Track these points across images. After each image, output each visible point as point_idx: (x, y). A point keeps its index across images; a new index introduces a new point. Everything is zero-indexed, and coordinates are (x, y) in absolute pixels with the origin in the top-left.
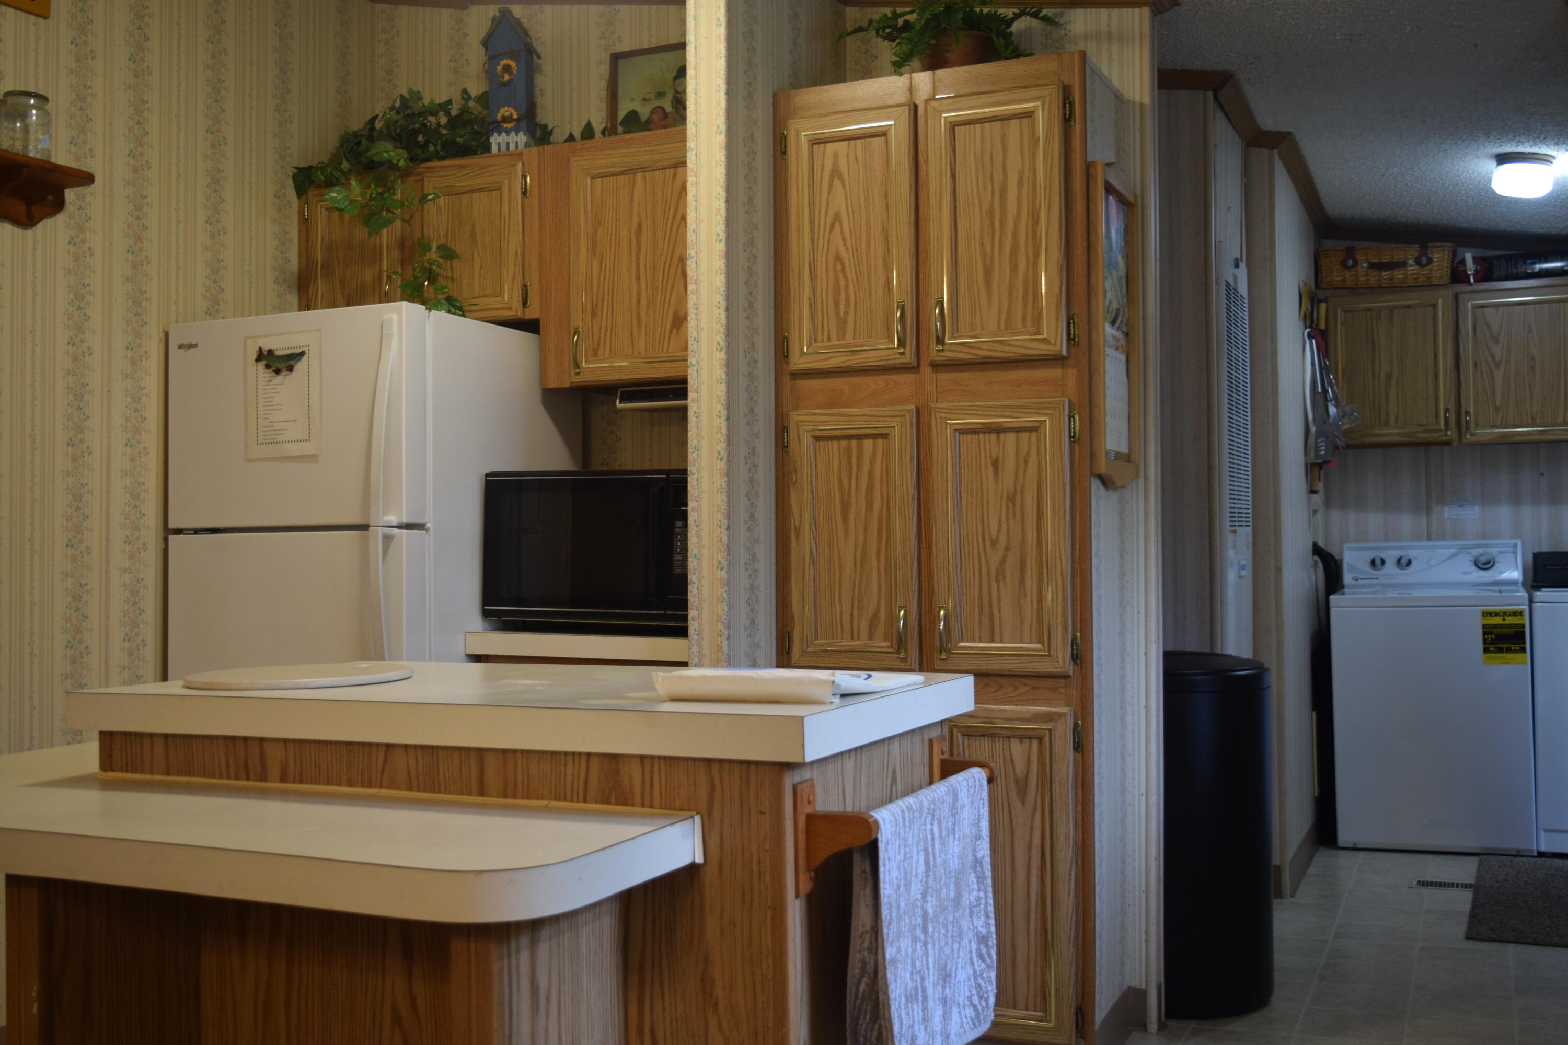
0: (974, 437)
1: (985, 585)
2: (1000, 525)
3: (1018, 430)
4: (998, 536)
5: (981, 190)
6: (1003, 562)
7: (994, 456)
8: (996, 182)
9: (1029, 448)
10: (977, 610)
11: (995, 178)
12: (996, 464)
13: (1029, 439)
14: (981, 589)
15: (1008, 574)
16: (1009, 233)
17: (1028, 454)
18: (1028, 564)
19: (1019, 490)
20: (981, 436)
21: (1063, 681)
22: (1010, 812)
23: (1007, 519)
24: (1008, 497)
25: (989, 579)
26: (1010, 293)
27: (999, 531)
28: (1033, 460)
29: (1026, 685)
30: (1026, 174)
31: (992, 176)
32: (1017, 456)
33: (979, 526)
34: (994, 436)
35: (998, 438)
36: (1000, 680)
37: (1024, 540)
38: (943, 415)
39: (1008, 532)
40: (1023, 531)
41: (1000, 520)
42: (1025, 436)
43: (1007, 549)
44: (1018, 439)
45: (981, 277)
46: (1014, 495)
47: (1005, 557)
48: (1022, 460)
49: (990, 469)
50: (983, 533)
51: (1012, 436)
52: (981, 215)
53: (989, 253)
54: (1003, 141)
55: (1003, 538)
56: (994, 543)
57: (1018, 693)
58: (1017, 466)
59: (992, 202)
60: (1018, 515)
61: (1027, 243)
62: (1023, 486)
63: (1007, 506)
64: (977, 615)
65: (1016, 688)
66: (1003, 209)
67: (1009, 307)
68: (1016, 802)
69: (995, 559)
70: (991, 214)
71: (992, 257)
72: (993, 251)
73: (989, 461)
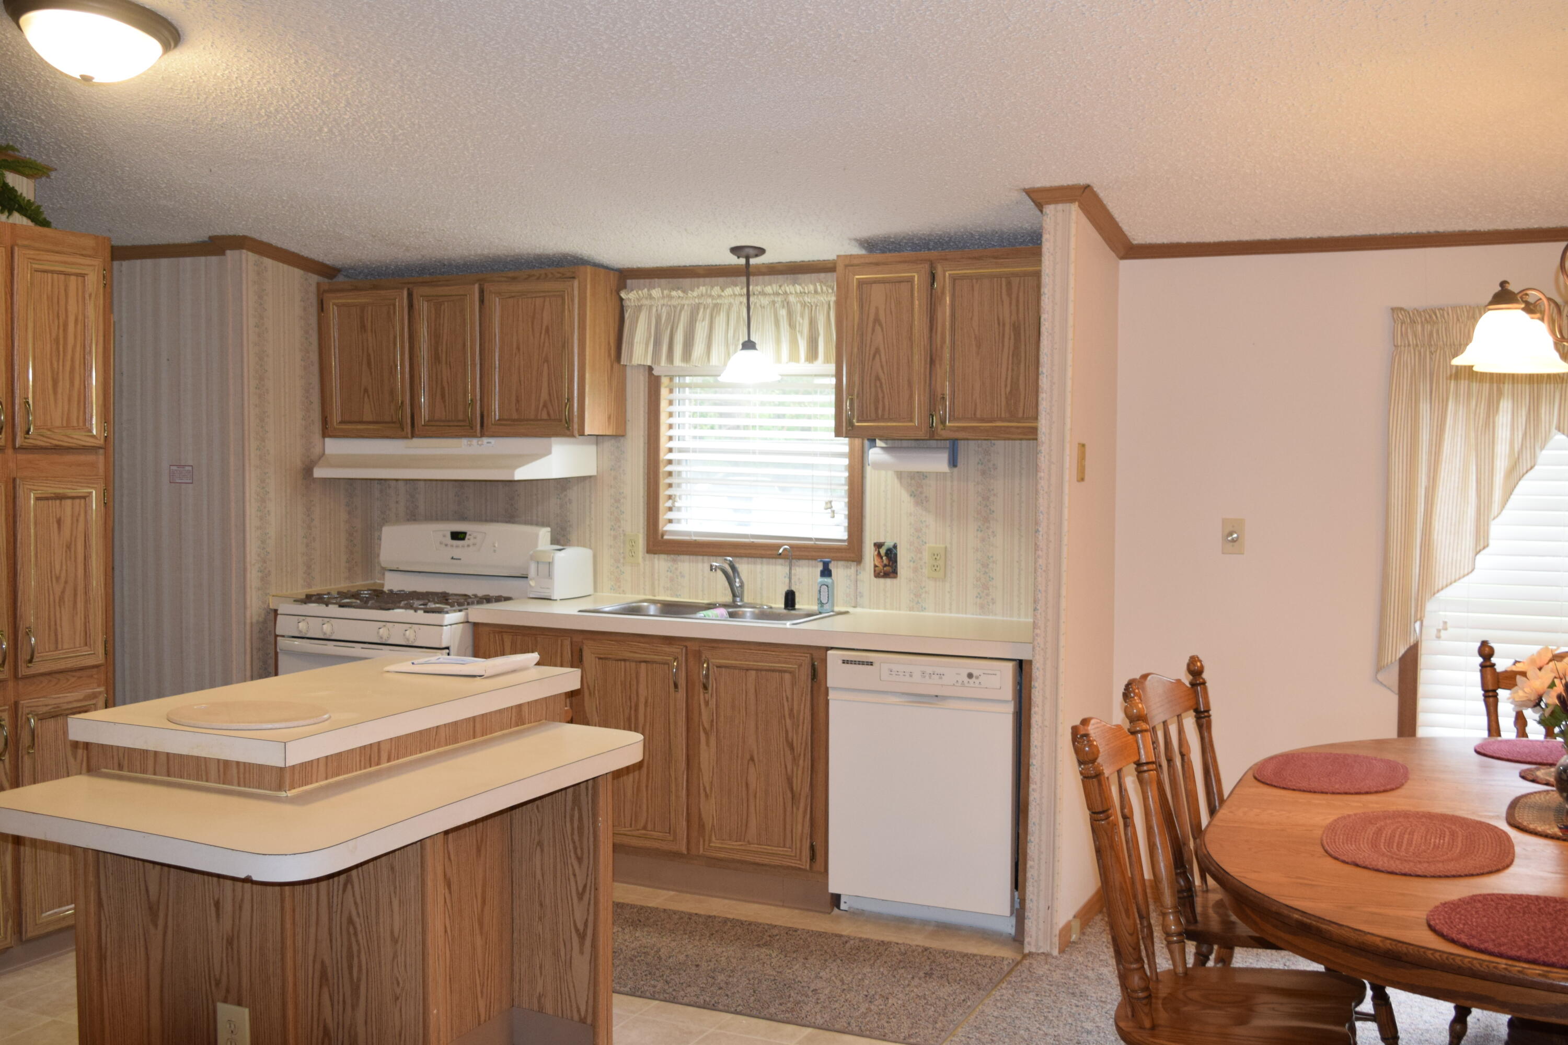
0: (46, 502)
1: (52, 609)
2: (61, 566)
3: (73, 498)
4: (60, 574)
5: (51, 322)
6: (63, 592)
7: (58, 516)
8: (61, 318)
9: (80, 511)
10: (47, 628)
11: (60, 315)
12: (59, 522)
13: (80, 505)
14: (49, 612)
15: (66, 600)
16: (69, 357)
17: (79, 515)
18: (79, 593)
19: (73, 539)
20: (50, 501)
21: (96, 669)
22: (67, 767)
23: (66, 561)
24: (66, 546)
25: (55, 605)
26: (69, 400)
27: (61, 570)
28: (82, 518)
29: (74, 676)
30: (80, 317)
31: (58, 314)
32: (72, 516)
33: (49, 567)
34: (58, 502)
35: (61, 504)
36: (57, 676)
37: (76, 576)
38: (29, 487)
39: (67, 570)
40: (76, 567)
41: (62, 563)
42: (77, 501)
43: (66, 582)
44: (73, 504)
45: (50, 387)
46: (71, 544)
47: (64, 588)
48: (75, 519)
49: (56, 525)
50: (51, 572)
51: (69, 502)
52: (51, 341)
53: (56, 370)
54: (66, 290)
55: (63, 574)
56: (58, 579)
57: (69, 683)
58: (72, 524)
59: (58, 332)
60: (73, 559)
61: (80, 366)
62: (76, 537)
63: (66, 552)
64: (47, 632)
65: (68, 680)
66: (65, 338)
67: (69, 410)
68: (71, 760)
69: (58, 589)
70: (57, 341)
71: (58, 373)
72: (58, 369)
73: (55, 520)
